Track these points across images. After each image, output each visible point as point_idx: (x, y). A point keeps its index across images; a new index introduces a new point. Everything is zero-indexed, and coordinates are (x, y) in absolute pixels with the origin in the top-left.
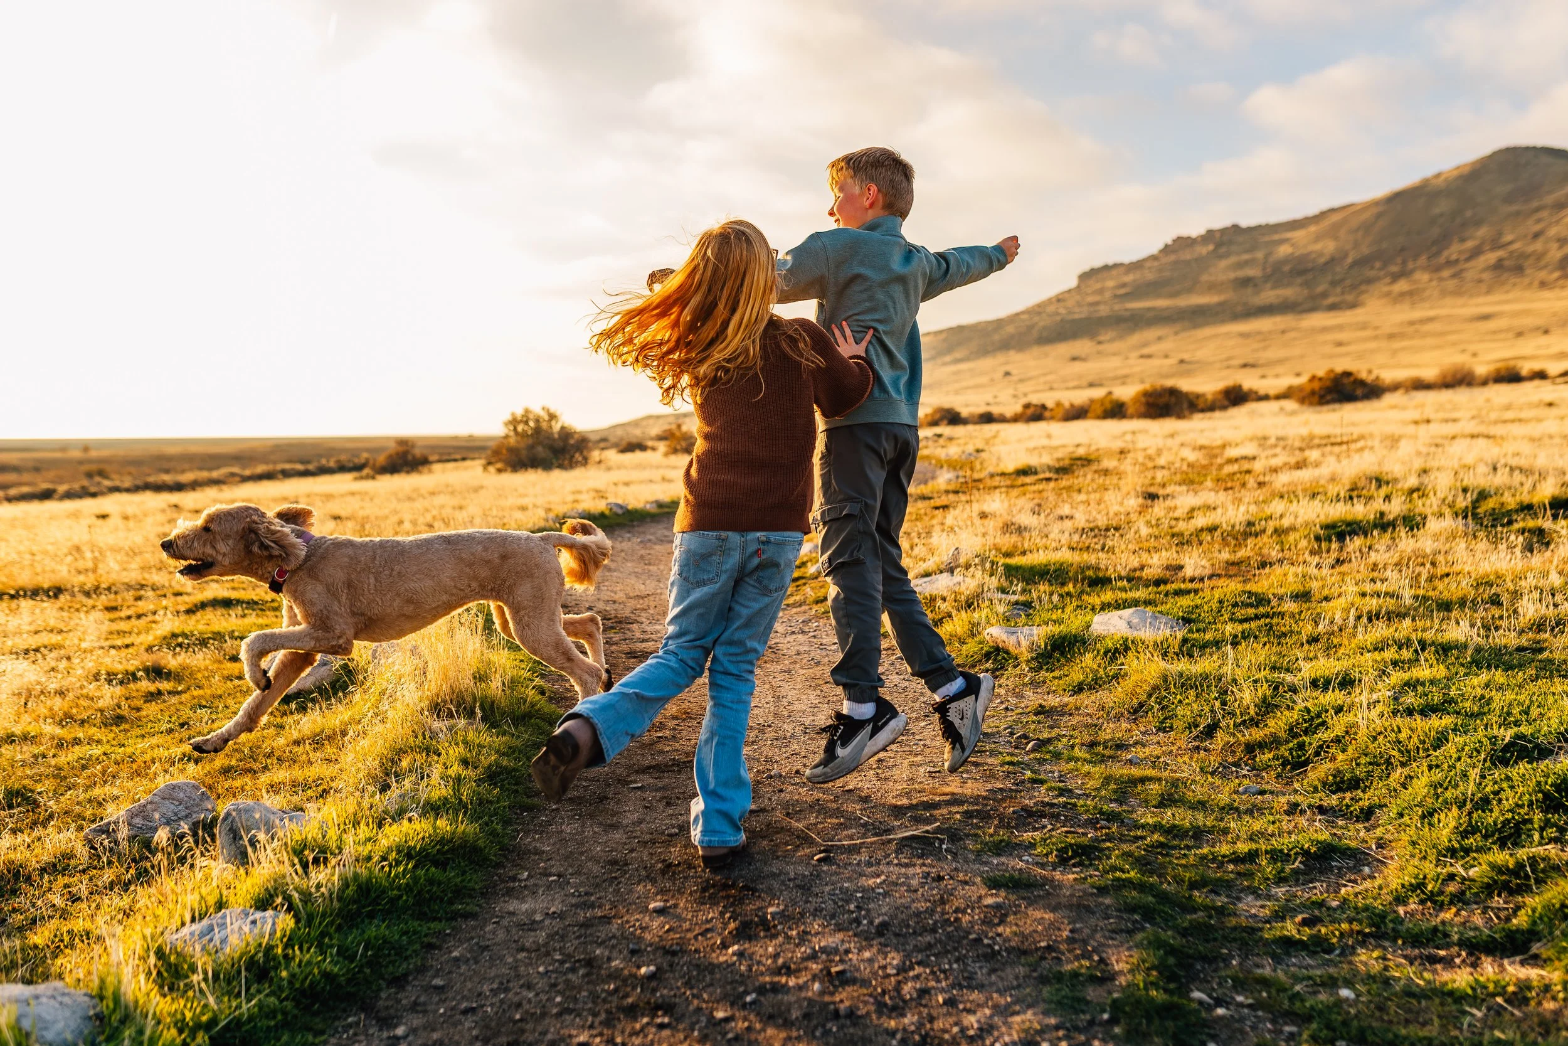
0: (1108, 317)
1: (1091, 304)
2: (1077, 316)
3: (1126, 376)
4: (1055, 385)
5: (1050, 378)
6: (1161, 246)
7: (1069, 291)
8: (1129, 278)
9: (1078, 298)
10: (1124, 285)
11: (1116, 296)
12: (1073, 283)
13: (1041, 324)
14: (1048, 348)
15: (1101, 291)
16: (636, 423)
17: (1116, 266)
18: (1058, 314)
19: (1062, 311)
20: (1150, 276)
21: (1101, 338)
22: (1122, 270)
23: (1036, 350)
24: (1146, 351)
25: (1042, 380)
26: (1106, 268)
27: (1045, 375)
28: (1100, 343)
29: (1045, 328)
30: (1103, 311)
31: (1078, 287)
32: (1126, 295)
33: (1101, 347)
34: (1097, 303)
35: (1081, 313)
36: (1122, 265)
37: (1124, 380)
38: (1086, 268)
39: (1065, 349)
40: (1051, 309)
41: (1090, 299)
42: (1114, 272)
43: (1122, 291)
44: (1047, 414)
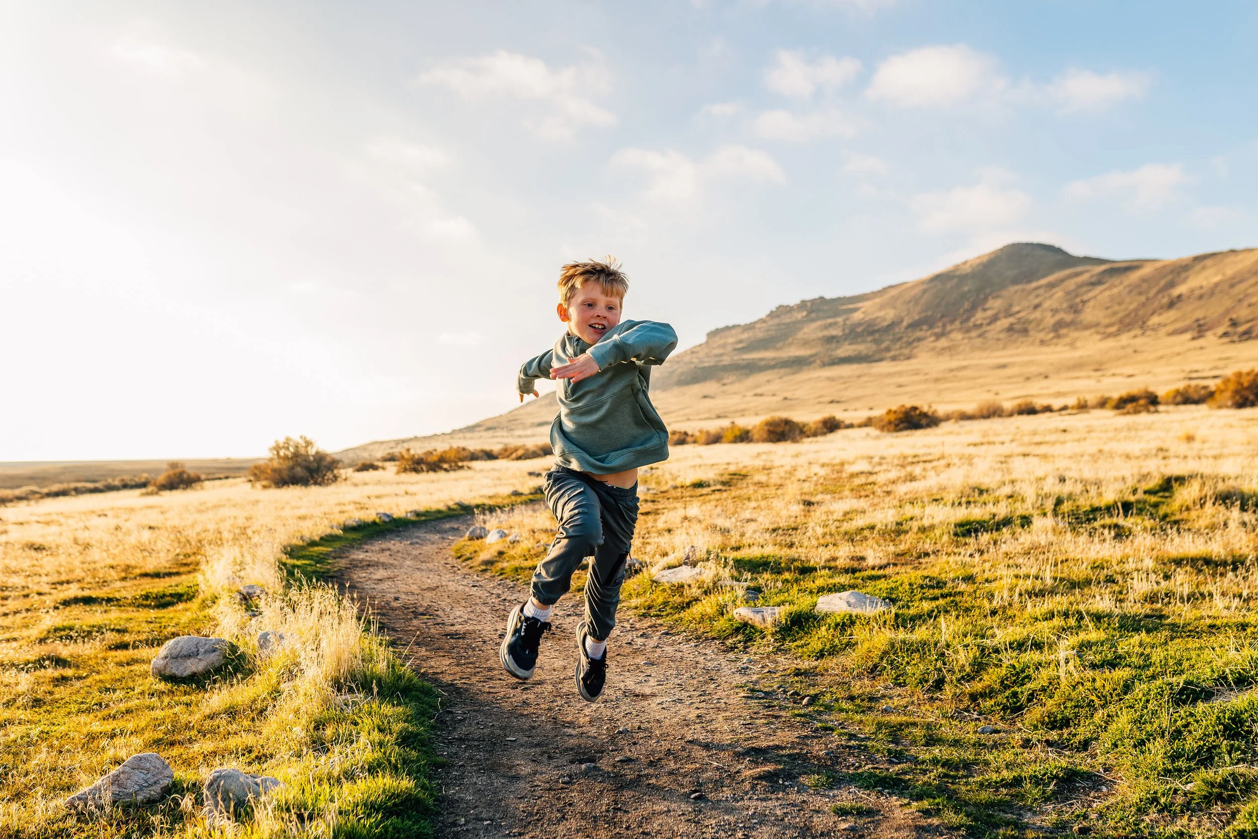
0: (731, 365)
1: (716, 356)
2: (706, 364)
3: (744, 410)
4: (691, 417)
5: (688, 411)
6: (768, 312)
7: (700, 345)
8: (745, 336)
9: (706, 350)
10: (741, 341)
11: (735, 350)
12: (703, 339)
13: (680, 370)
14: (685, 389)
15: (724, 346)
16: (364, 448)
17: (734, 327)
18: (692, 363)
19: (695, 360)
20: (760, 335)
21: (725, 381)
22: (739, 330)
23: (676, 390)
24: (758, 391)
25: (681, 413)
26: (727, 328)
27: (683, 409)
28: (724, 384)
29: (682, 373)
30: (726, 360)
31: (707, 342)
32: (743, 348)
33: (725, 388)
34: (721, 355)
35: (709, 363)
36: (739, 326)
37: (743, 413)
38: (713, 328)
39: (697, 389)
40: (687, 359)
41: (716, 352)
42: (733, 331)
43: (740, 346)
44: (689, 439)
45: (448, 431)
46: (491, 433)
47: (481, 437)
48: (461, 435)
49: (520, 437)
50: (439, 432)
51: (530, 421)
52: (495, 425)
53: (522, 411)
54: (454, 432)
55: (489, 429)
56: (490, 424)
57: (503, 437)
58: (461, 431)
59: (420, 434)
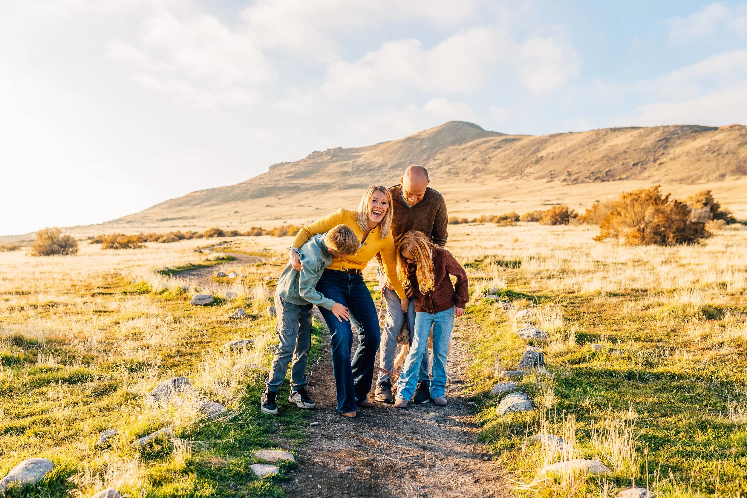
0: (284, 187)
1: (275, 181)
2: (269, 186)
3: (292, 215)
4: (259, 218)
5: (257, 214)
6: (307, 155)
7: (265, 174)
8: (293, 169)
9: (269, 177)
10: (290, 173)
11: (287, 178)
12: (267, 170)
13: (252, 189)
14: (255, 200)
15: (280, 175)
17: (287, 163)
18: (260, 185)
19: (262, 183)
20: (302, 169)
21: (280, 197)
22: (290, 165)
23: (250, 201)
24: (300, 203)
25: (253, 215)
26: (282, 164)
27: (254, 213)
28: (279, 199)
29: (254, 191)
30: (281, 184)
31: (269, 172)
32: (292, 177)
33: (280, 201)
34: (278, 181)
35: (271, 185)
36: (290, 163)
37: (291, 216)
38: (274, 164)
39: (264, 201)
40: (257, 182)
41: (275, 178)
42: (286, 166)
43: (290, 175)
44: (264, 232)
45: (101, 222)
46: (130, 225)
47: (123, 227)
48: (110, 225)
49: (149, 227)
50: (94, 223)
51: (155, 218)
52: (132, 220)
53: (150, 211)
54: (104, 224)
55: (129, 222)
56: (129, 219)
57: (138, 227)
58: (109, 223)
59: (82, 224)
